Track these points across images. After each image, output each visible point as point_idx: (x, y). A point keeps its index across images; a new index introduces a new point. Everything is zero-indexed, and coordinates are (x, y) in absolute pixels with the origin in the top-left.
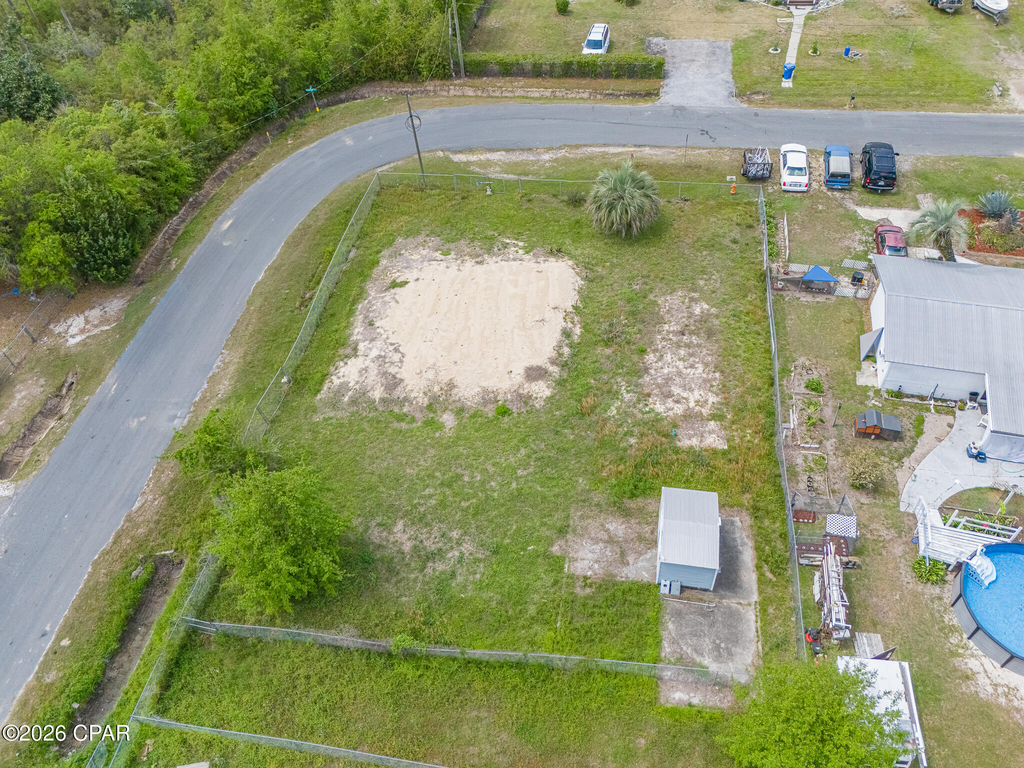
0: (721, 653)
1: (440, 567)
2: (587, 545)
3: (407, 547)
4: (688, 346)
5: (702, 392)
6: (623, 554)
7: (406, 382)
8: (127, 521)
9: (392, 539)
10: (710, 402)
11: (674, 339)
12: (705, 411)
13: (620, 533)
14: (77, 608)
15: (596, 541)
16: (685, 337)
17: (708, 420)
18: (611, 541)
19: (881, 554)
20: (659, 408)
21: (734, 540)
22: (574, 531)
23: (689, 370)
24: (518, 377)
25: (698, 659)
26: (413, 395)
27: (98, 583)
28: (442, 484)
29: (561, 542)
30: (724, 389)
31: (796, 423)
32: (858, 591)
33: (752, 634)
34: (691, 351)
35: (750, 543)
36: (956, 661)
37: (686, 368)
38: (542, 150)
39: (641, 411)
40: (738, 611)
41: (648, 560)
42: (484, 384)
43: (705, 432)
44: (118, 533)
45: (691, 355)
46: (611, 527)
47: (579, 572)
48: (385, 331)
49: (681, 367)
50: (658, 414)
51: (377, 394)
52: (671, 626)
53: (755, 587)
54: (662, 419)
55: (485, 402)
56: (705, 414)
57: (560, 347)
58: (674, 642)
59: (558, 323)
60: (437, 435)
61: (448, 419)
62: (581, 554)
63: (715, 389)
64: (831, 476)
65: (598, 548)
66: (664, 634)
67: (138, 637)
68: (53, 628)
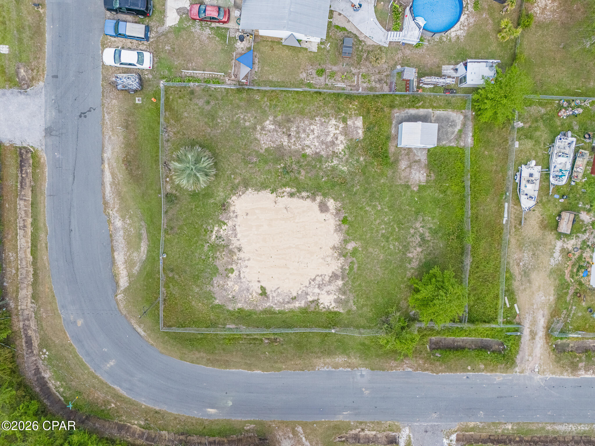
0: (453, 124)
1: (427, 234)
2: (412, 176)
3: (419, 249)
4: (298, 133)
5: (330, 127)
6: (416, 161)
7: (333, 270)
8: (417, 370)
9: (417, 257)
10: (336, 123)
11: (294, 139)
12: (341, 125)
13: (406, 163)
14: (456, 370)
15: (410, 173)
16: (292, 134)
17: (347, 124)
18: (410, 167)
19: (409, 59)
20: (341, 147)
21: (405, 116)
22: (407, 182)
23: (315, 132)
24: (327, 216)
25: (456, 133)
26: (340, 265)
27: (445, 368)
28: (387, 242)
29: (412, 187)
30: (326, 115)
31: (343, 84)
32: (426, 70)
33: (445, 112)
34: (302, 131)
35: (407, 110)
36: (453, 40)
37: (314, 134)
38: (111, 227)
39: (344, 155)
40: (436, 117)
41: (417, 151)
42: (332, 231)
43: (354, 127)
44: (424, 371)
45: (304, 131)
46: (403, 167)
47: (425, 179)
48: (300, 289)
49: (313, 136)
50: (345, 147)
51: (340, 283)
52: (444, 143)
53: (426, 110)
54: (348, 146)
55: (341, 230)
56: (343, 126)
57: (303, 197)
58: (450, 142)
59: (286, 200)
60: (360, 249)
61: (350, 246)
62: (417, 179)
63: (327, 121)
64: (371, 72)
65: (413, 172)
66: (448, 145)
67: (459, 344)
68: (464, 376)
